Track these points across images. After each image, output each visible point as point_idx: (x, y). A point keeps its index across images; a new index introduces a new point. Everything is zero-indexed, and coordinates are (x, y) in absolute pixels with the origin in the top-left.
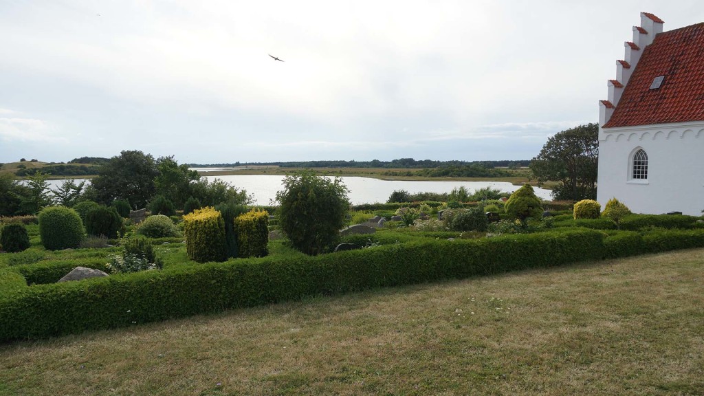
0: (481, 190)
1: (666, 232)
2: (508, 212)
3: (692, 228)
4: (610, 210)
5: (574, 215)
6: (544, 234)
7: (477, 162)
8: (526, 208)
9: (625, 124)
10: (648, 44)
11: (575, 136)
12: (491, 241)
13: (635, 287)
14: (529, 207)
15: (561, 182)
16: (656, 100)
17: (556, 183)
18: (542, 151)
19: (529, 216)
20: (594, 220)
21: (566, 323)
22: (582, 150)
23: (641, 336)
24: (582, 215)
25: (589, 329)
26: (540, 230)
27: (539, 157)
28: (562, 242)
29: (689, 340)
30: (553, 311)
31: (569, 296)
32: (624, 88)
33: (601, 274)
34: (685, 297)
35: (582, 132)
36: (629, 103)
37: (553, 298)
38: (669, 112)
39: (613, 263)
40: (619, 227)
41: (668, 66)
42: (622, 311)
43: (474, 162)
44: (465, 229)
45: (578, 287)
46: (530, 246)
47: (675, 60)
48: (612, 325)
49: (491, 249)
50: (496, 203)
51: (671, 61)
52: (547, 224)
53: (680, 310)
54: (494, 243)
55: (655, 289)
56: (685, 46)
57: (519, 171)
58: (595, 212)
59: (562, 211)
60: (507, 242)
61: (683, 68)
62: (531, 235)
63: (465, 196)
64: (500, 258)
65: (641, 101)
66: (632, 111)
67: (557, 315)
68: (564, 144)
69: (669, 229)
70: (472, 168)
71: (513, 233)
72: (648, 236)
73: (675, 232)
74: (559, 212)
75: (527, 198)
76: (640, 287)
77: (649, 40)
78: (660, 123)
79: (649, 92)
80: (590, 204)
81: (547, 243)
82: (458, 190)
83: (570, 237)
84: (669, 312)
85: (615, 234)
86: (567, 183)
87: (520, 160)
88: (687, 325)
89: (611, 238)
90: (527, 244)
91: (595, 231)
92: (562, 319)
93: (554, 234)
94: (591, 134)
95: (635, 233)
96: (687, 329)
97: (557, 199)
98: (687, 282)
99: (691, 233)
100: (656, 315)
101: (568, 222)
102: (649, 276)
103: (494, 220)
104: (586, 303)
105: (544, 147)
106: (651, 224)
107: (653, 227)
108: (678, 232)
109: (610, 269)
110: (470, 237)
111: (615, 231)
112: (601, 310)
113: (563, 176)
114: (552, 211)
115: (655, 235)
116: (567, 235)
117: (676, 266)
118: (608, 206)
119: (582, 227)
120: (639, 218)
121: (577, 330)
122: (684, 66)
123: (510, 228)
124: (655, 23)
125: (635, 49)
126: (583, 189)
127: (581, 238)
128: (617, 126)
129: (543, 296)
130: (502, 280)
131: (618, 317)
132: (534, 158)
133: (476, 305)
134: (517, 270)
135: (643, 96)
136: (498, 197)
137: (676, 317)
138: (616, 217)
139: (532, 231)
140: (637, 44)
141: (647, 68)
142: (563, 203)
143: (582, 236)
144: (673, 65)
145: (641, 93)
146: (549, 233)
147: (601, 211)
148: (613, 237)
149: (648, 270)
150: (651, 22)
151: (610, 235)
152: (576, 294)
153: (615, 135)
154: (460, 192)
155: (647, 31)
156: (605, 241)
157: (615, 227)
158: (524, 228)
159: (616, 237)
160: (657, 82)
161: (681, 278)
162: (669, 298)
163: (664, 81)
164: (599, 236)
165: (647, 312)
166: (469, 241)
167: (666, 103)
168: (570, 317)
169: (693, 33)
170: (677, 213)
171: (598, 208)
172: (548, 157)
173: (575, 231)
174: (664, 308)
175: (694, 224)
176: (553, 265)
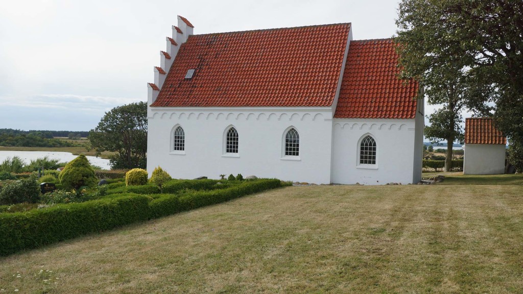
0: (38, 161)
1: (195, 193)
2: (63, 182)
3: (213, 189)
4: (156, 176)
5: (126, 182)
6: (96, 201)
7: (34, 131)
8: (80, 178)
9: (167, 105)
10: (183, 43)
11: (129, 112)
12: (42, 213)
13: (171, 241)
14: (83, 176)
15: (117, 153)
16: (189, 87)
17: (114, 154)
18: (100, 123)
19: (84, 185)
20: (143, 186)
21: (112, 283)
22: (135, 125)
23: (172, 281)
24: (132, 182)
25: (132, 284)
26: (94, 198)
27: (97, 129)
28: (113, 208)
29: (206, 278)
30: (101, 274)
31: (117, 257)
32: (167, 74)
33: (146, 233)
34: (205, 243)
35: (135, 109)
36: (170, 87)
37: (102, 261)
38: (198, 98)
39: (156, 223)
40: (162, 191)
41: (197, 62)
42: (160, 263)
43: (30, 131)
44: (15, 202)
45: (126, 247)
46: (83, 214)
47: (202, 58)
48: (151, 277)
49: (42, 220)
50: (54, 174)
51: (199, 59)
52: (100, 192)
53: (201, 254)
54: (46, 214)
55: (185, 240)
56: (208, 48)
57: (79, 141)
58: (143, 179)
59: (117, 179)
60: (60, 212)
61: (207, 65)
62: (85, 204)
63: (20, 167)
64: (51, 228)
65: (179, 87)
66: (173, 95)
67: (105, 276)
68: (120, 118)
69: (198, 191)
70: (27, 138)
71: (68, 202)
72: (183, 198)
73: (202, 193)
74: (115, 180)
75: (81, 168)
76: (175, 241)
77: (184, 40)
78: (193, 106)
79: (184, 80)
80: (139, 172)
81: (100, 209)
82: (11, 160)
83: (121, 203)
84: (194, 258)
85: (158, 197)
86: (123, 153)
87: (80, 131)
88: (206, 266)
89: (155, 201)
90: (81, 212)
91: (143, 195)
92: (110, 278)
93: (107, 201)
94: (142, 110)
95: (173, 196)
96: (205, 269)
97: (114, 168)
98: (208, 232)
99: (212, 193)
100: (184, 262)
101: (120, 189)
102: (182, 230)
103: (49, 191)
104: (132, 261)
105: (102, 120)
106: (185, 187)
107: (187, 189)
108: (204, 193)
109: (153, 228)
110: (20, 209)
111: (158, 195)
112: (143, 265)
113: (119, 147)
114: (108, 179)
115: (188, 196)
116: (118, 201)
117: (201, 219)
118: (154, 173)
119: (131, 193)
120: (177, 182)
121: (121, 287)
122: (207, 64)
123: (64, 197)
124: (188, 27)
125: (174, 44)
126: (136, 159)
127: (130, 203)
128: (161, 106)
129: (94, 260)
130: (54, 250)
131: (156, 268)
132: (92, 130)
133: (22, 281)
134: (69, 238)
135: (180, 84)
136: (55, 167)
137: (198, 261)
138: (159, 182)
139: (87, 199)
140: (175, 40)
141: (183, 61)
142: (118, 172)
143: (131, 201)
144: (200, 62)
145: (179, 80)
146: (101, 200)
147: (148, 178)
148: (157, 200)
149: (182, 225)
150: (185, 25)
151: (154, 198)
152: (123, 254)
153: (161, 113)
154: (13, 163)
155: (183, 32)
156: (150, 204)
157: (159, 191)
158: (79, 197)
159: (159, 199)
160: (190, 74)
161: (204, 229)
162: (195, 246)
163: (195, 73)
164: (145, 201)
165: (179, 261)
166: (17, 214)
167: (196, 91)
168: (117, 275)
169: (213, 40)
170: (204, 178)
171: (146, 176)
172: (105, 129)
173: (125, 197)
174: (191, 255)
175: (215, 185)
176: (105, 230)
